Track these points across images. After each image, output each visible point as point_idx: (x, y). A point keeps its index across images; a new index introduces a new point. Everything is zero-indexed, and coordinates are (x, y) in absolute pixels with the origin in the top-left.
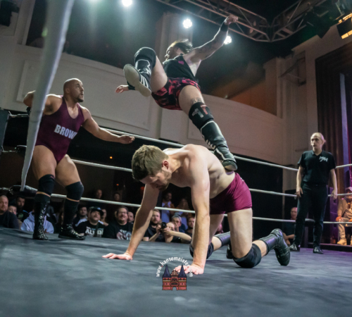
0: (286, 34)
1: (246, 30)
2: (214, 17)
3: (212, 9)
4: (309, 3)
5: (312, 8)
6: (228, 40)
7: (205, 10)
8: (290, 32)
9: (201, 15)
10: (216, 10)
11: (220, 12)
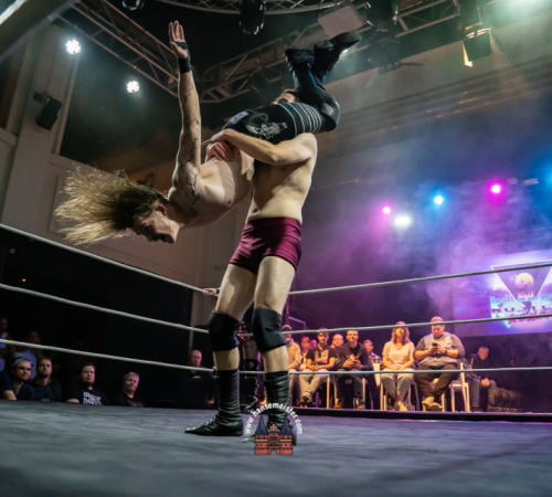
0: (220, 96)
1: (163, 78)
2: (118, 46)
3: (116, 34)
4: (258, 61)
5: (260, 68)
6: (133, 86)
7: (105, 33)
8: (227, 95)
9: (96, 38)
10: (123, 37)
11: (128, 41)
